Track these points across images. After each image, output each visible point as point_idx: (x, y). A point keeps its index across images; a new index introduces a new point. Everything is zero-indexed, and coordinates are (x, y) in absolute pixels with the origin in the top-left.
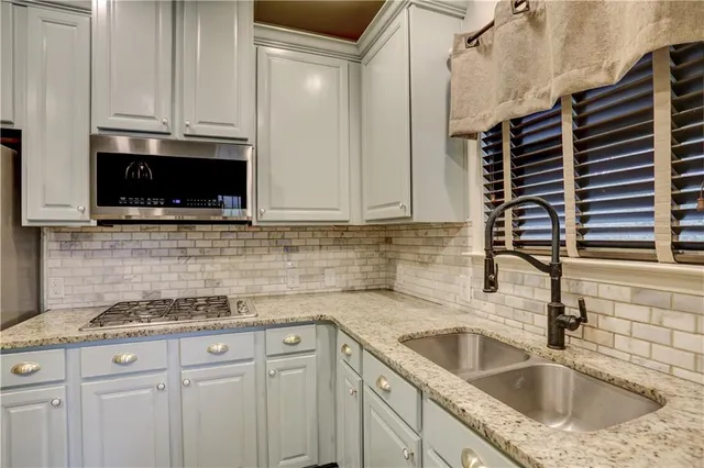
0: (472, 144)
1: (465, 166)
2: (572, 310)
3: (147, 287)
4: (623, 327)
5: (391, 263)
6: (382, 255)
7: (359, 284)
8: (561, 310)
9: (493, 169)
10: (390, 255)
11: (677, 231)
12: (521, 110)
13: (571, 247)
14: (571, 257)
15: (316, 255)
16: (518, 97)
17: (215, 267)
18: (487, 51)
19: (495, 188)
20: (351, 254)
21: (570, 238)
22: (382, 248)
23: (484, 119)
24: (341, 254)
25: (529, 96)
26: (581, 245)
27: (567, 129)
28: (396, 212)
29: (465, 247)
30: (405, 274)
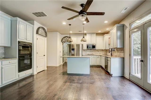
7: (104, 54)
15: (100, 52)
22: (106, 51)
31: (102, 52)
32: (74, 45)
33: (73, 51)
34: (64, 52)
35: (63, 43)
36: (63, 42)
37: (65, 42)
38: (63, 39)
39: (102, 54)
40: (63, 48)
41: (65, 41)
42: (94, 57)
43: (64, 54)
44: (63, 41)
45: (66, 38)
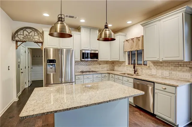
0: (126, 52)
1: (125, 54)
2: (136, 70)
3: (82, 69)
4: (140, 71)
5: (114, 66)
6: (112, 65)
7: (109, 69)
8: (135, 70)
9: (129, 55)
10: (113, 65)
11: (144, 63)
12: (132, 50)
13: (136, 64)
14: (136, 65)
15: (103, 65)
16: (132, 49)
17: (90, 67)
18: (128, 42)
19: (129, 58)
20: (108, 65)
21: (136, 63)
22: (112, 64)
23: (128, 50)
24: (107, 65)
25: (133, 49)
26: (137, 64)
27: (136, 53)
28: (117, 60)
29: (125, 64)
30: (116, 68)
31: (105, 65)
32: (50, 50)
33: (52, 65)
34: (21, 68)
35: (17, 44)
36: (17, 41)
37: (23, 42)
38: (19, 33)
39: (105, 69)
40: (18, 56)
41: (23, 38)
42: (97, 77)
43: (21, 71)
44: (17, 39)
45: (29, 30)
